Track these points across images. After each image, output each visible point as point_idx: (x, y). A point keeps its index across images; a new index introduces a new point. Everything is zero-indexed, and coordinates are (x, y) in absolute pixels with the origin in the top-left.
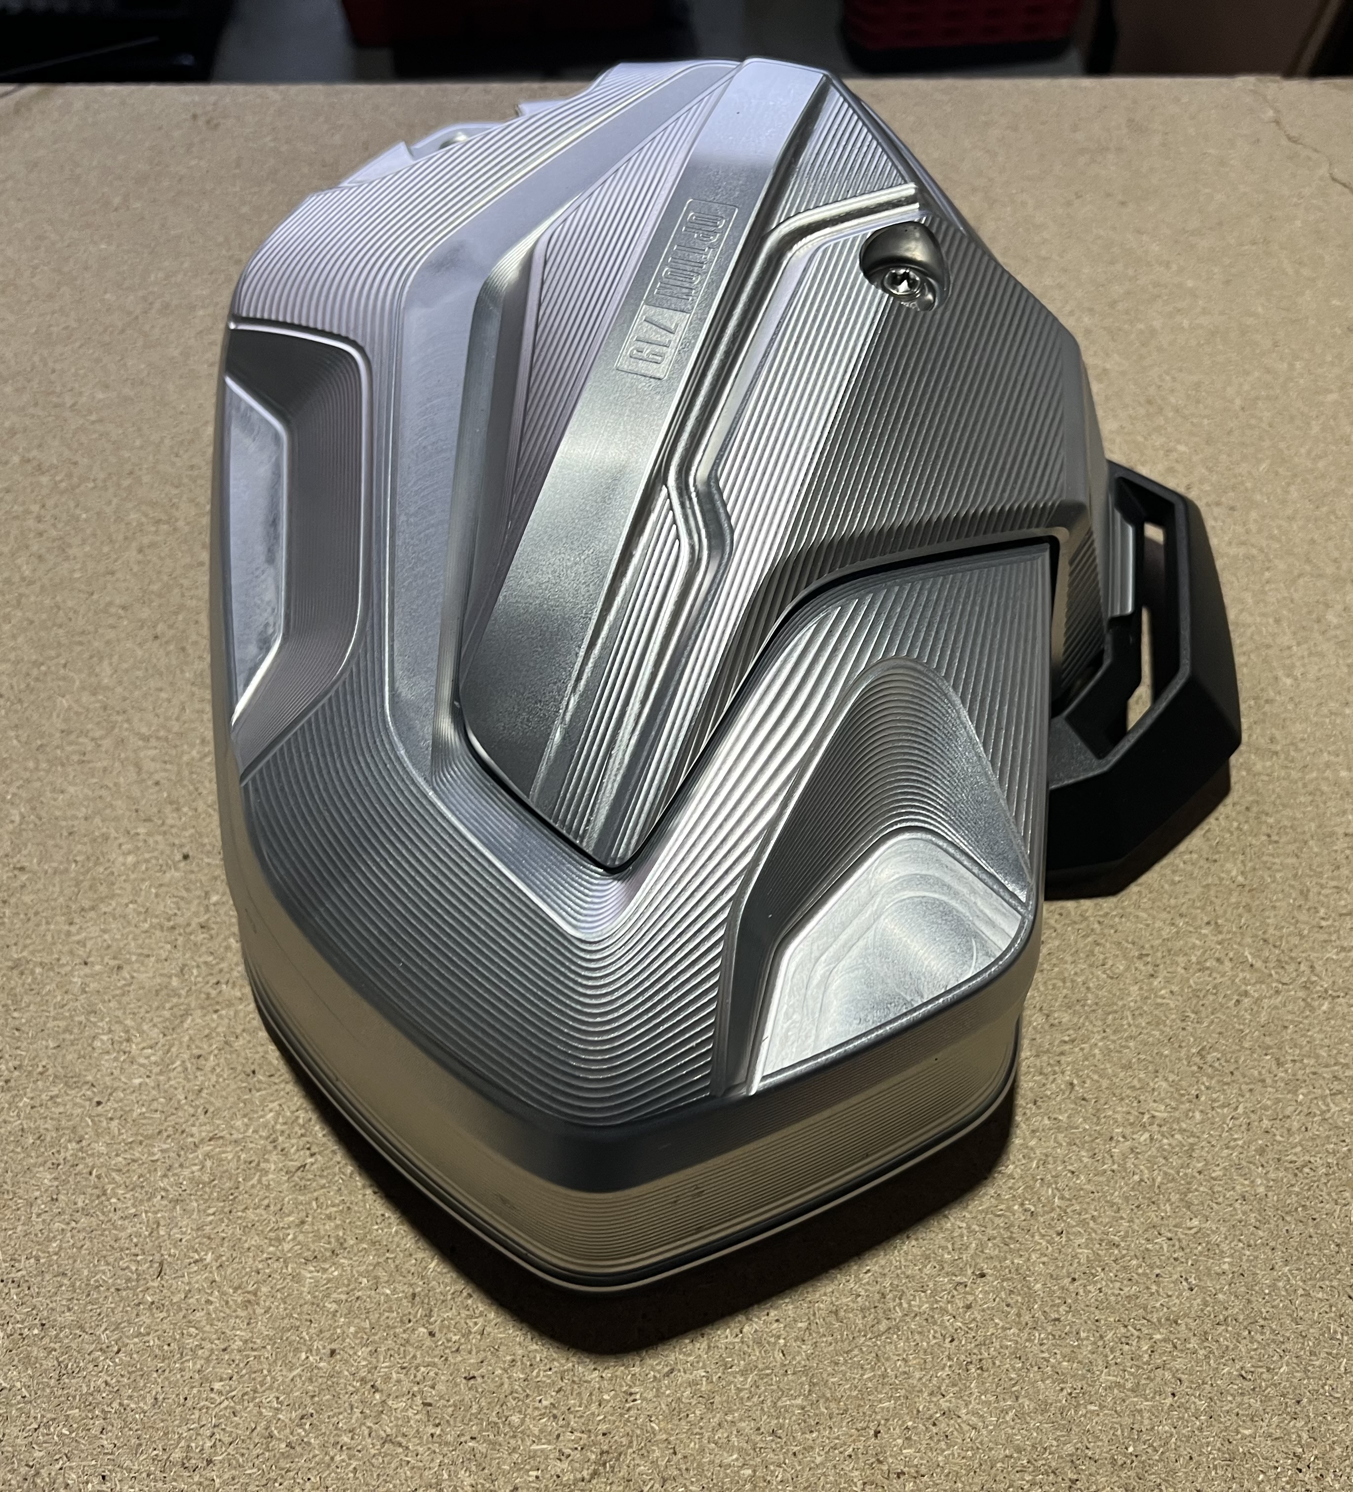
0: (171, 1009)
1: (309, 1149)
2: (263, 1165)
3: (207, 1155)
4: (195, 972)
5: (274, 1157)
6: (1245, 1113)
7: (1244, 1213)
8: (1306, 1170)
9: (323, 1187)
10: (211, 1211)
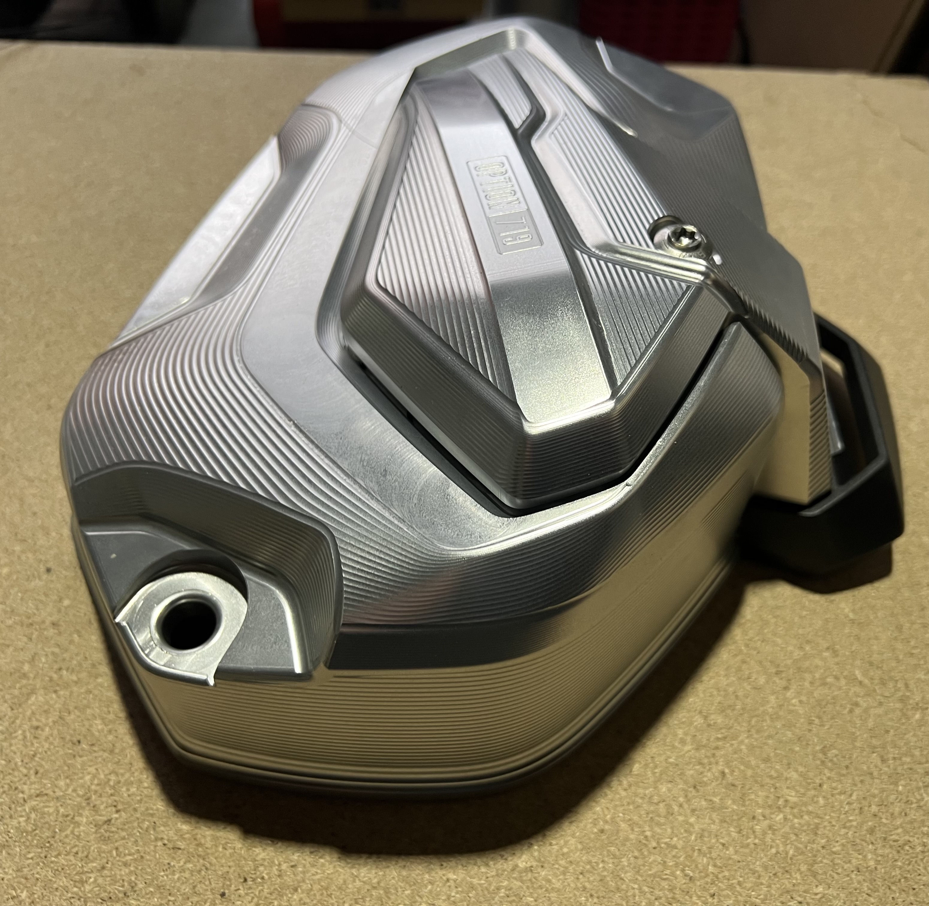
0: (20, 688)
1: (115, 806)
2: (77, 819)
3: (33, 809)
4: (43, 660)
5: (86, 813)
6: (858, 799)
7: (859, 882)
8: (907, 848)
9: (123, 838)
10: (30, 856)
